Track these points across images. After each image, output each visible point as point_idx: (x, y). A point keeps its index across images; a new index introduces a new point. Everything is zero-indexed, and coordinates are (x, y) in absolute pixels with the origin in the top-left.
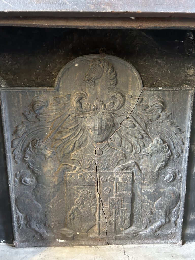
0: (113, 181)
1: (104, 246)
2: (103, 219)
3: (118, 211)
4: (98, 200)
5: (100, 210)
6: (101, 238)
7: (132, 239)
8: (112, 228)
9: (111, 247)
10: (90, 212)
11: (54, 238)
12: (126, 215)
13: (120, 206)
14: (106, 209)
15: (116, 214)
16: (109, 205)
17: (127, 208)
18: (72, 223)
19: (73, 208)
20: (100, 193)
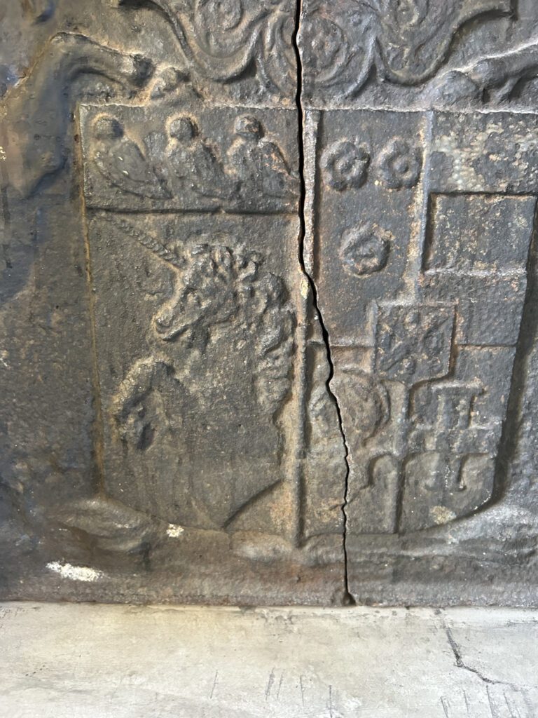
0: (408, 176)
1: (328, 611)
2: (326, 449)
3: (428, 403)
4: (301, 319)
5: (308, 385)
6: (312, 563)
7: (491, 579)
8: (381, 508)
9: (371, 619)
10: (246, 399)
11: (28, 553)
12: (473, 426)
13: (444, 361)
14: (347, 380)
15: (414, 418)
16: (370, 354)
17: (489, 383)
18: (137, 470)
19: (136, 368)
20: (316, 266)
